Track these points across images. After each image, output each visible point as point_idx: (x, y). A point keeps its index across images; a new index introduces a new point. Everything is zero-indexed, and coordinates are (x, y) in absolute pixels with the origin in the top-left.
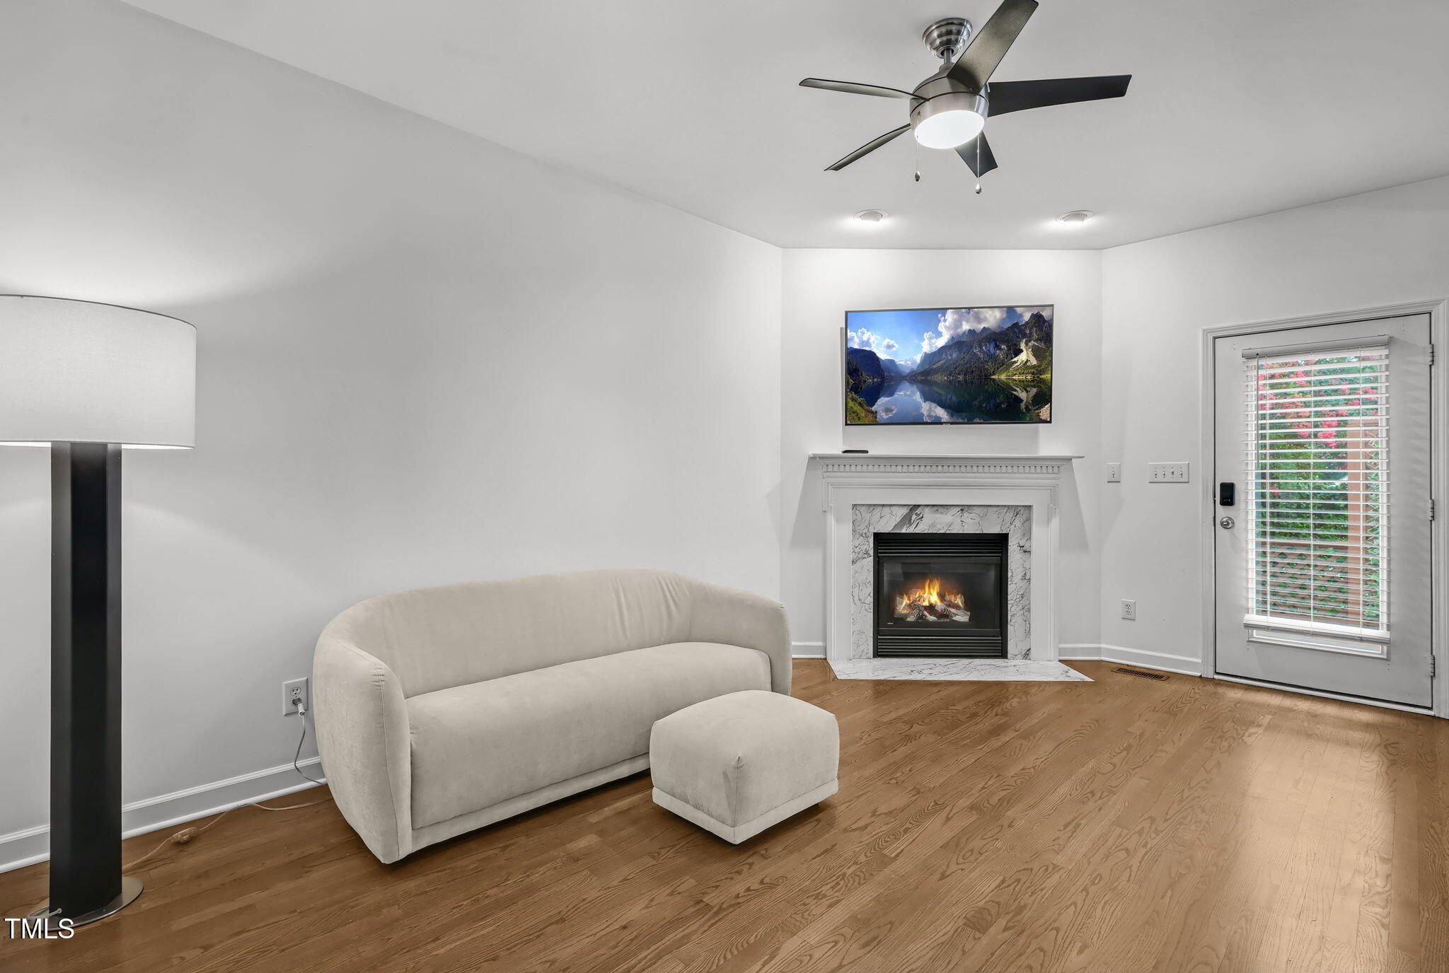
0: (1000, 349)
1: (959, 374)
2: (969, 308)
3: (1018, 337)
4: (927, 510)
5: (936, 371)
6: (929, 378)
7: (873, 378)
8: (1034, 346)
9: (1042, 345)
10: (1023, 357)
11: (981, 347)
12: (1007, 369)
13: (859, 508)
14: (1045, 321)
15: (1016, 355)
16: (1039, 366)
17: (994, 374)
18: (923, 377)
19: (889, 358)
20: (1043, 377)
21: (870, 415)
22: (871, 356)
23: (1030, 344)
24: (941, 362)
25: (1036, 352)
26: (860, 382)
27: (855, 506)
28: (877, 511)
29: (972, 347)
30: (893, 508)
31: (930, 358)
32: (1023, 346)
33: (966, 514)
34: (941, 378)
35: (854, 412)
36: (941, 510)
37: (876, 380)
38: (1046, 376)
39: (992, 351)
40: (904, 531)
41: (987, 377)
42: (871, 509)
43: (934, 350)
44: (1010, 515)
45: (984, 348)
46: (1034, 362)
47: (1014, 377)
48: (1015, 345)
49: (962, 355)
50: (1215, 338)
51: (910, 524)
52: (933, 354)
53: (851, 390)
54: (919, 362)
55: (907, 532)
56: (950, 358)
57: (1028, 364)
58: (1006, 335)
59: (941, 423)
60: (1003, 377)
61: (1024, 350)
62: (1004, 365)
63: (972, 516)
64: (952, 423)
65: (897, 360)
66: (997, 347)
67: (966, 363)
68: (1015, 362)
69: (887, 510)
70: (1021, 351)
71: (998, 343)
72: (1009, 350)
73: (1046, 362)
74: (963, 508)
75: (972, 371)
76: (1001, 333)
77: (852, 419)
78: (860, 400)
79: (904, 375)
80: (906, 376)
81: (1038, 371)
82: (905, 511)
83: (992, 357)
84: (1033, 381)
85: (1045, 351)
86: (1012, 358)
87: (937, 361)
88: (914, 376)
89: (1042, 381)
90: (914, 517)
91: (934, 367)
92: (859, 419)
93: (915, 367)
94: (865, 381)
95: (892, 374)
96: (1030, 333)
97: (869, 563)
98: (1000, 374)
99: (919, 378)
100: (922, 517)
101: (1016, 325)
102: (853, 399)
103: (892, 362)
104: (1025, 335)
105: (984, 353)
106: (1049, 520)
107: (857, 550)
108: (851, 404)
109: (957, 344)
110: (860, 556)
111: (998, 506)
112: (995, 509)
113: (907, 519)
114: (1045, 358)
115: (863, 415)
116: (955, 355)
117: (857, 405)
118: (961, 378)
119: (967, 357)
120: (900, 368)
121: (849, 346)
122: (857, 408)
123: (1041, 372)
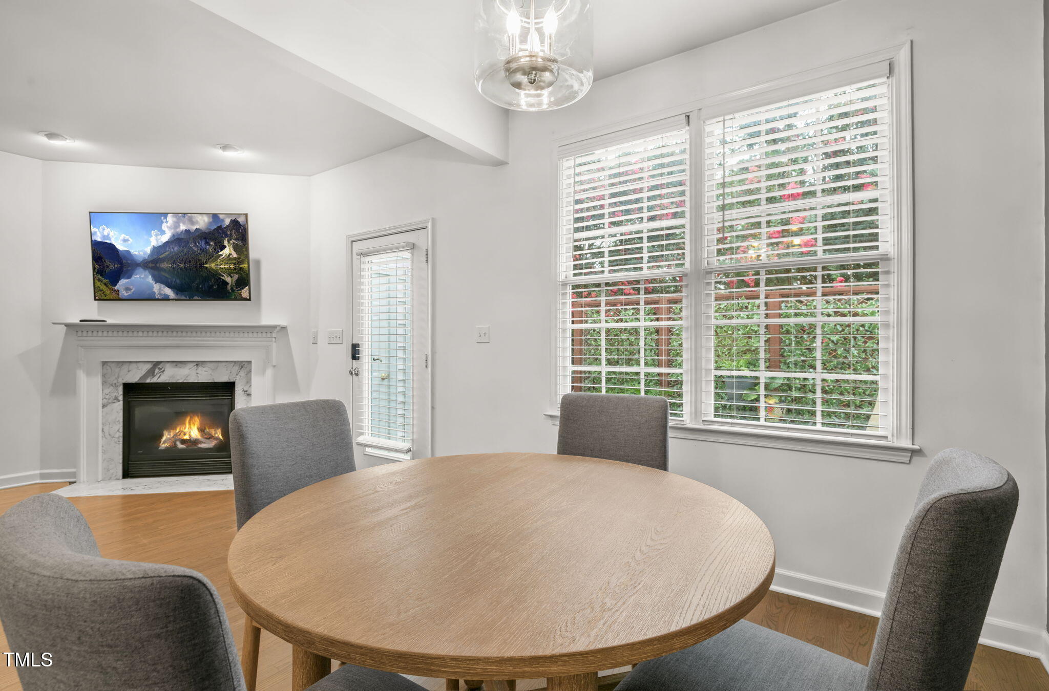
0: (210, 245)
1: (180, 263)
2: (185, 214)
3: (222, 237)
4: (168, 365)
5: (163, 260)
6: (158, 265)
7: (114, 265)
8: (234, 243)
9: (240, 243)
10: (226, 251)
11: (195, 243)
12: (216, 260)
13: (109, 364)
14: (240, 225)
15: (221, 250)
16: (239, 258)
17: (206, 263)
18: (153, 264)
19: (126, 249)
20: (242, 266)
21: (114, 293)
22: (111, 247)
23: (231, 242)
24: (166, 254)
25: (236, 248)
26: (104, 267)
27: (104, 363)
28: (125, 367)
29: (188, 243)
30: (139, 364)
31: (157, 250)
32: (226, 243)
33: (200, 368)
34: (166, 265)
35: (101, 290)
36: (180, 365)
37: (116, 266)
38: (245, 266)
39: (204, 246)
40: (148, 381)
41: (201, 266)
42: (120, 365)
43: (160, 244)
44: (237, 368)
45: (197, 244)
46: (235, 255)
47: (221, 266)
48: (220, 242)
49: (182, 249)
50: (352, 242)
51: (154, 376)
52: (160, 247)
53: (98, 273)
54: (149, 253)
55: (151, 382)
56: (172, 250)
57: (231, 256)
58: (213, 234)
59: (169, 300)
60: (213, 266)
61: (227, 246)
62: (214, 257)
63: (205, 369)
64: (176, 300)
65: (132, 251)
66: (207, 243)
67: (185, 255)
68: (221, 255)
69: (134, 365)
70: (225, 247)
71: (208, 240)
72: (216, 245)
73: (243, 255)
74: (198, 364)
75: (190, 261)
76: (210, 233)
77: (99, 296)
78: (105, 281)
79: (139, 262)
80: (139, 264)
81: (238, 262)
82: (149, 366)
83: (204, 251)
84: (235, 269)
85: (242, 248)
86: (219, 252)
87: (163, 252)
88: (146, 263)
89: (242, 269)
90: (157, 371)
91: (161, 257)
92: (105, 295)
93: (146, 257)
94: (108, 267)
95: (129, 262)
96: (231, 234)
97: (119, 406)
98: (211, 263)
99: (150, 265)
100: (164, 371)
101: (220, 227)
102: (99, 280)
103: (128, 252)
104: (227, 236)
105: (198, 247)
106: (264, 372)
107: (107, 397)
108: (98, 284)
109: (177, 240)
110: (110, 401)
111: (227, 361)
112: (224, 364)
113: (151, 372)
114: (242, 253)
115: (108, 292)
116: (176, 249)
117: (103, 285)
118: (182, 265)
119: (185, 250)
120: (136, 258)
121: (93, 239)
122: (103, 287)
123: (241, 263)
